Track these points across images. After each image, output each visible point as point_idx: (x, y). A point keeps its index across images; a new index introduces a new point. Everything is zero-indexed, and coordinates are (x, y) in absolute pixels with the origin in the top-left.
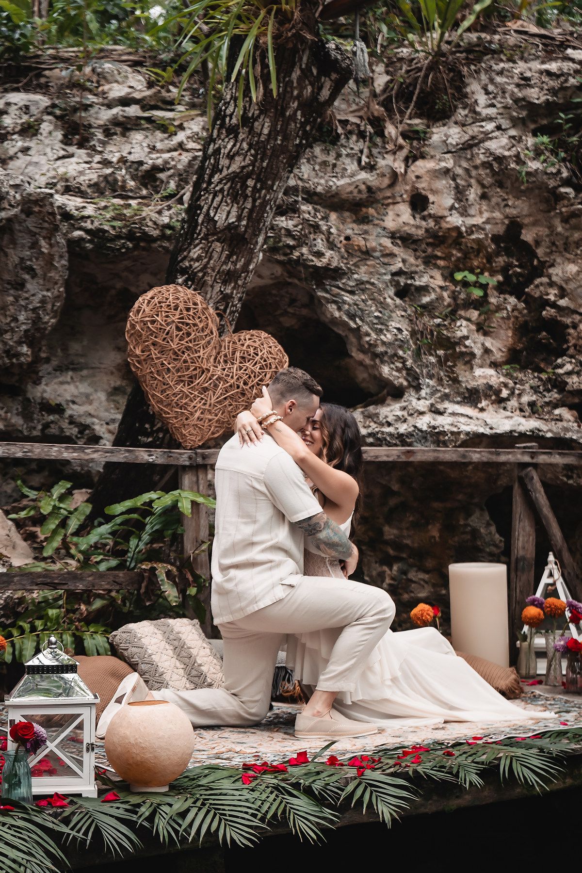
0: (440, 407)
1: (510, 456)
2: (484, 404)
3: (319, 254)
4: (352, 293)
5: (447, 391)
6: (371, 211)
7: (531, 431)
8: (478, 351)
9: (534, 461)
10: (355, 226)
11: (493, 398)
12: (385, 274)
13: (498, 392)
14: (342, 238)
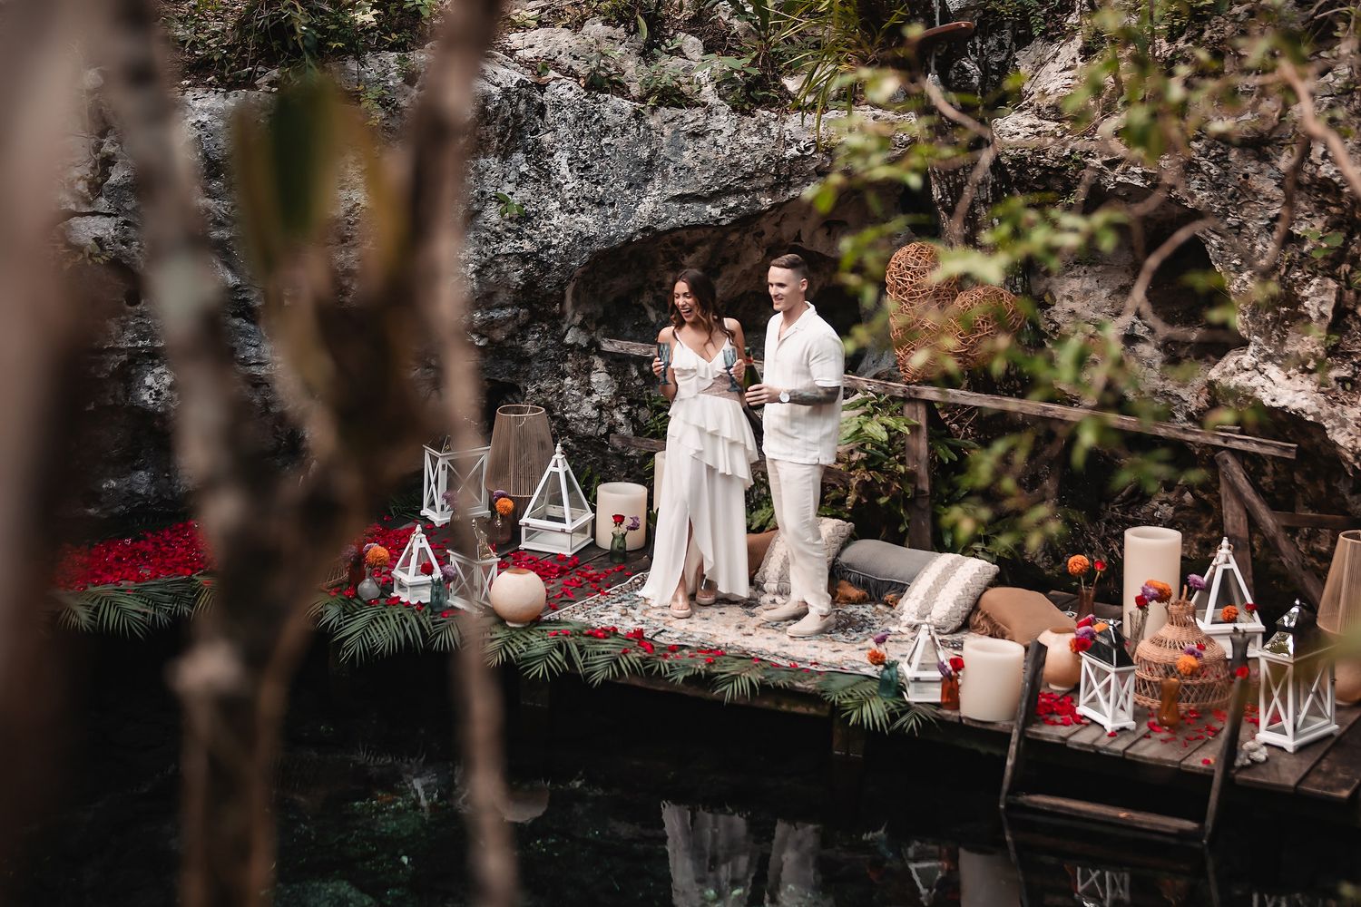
0: (1261, 366)
1: (1199, 437)
2: (1292, 371)
3: (1192, 195)
4: (1222, 236)
5: (1270, 351)
6: (1269, 149)
7: (1296, 411)
8: (1314, 315)
9: (1227, 445)
10: (1254, 163)
11: (1300, 367)
12: (1261, 219)
13: (1305, 363)
14: (1241, 176)
